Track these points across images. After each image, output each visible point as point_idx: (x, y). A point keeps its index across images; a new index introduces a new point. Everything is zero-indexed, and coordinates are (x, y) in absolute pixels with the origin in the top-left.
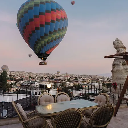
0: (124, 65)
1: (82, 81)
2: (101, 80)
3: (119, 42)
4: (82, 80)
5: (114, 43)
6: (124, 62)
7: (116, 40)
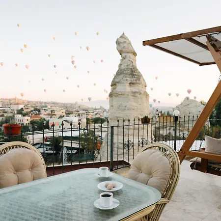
0: (132, 85)
1: (49, 114)
2: (84, 112)
3: (127, 41)
4: (47, 112)
5: (118, 43)
6: (132, 80)
7: (121, 37)
